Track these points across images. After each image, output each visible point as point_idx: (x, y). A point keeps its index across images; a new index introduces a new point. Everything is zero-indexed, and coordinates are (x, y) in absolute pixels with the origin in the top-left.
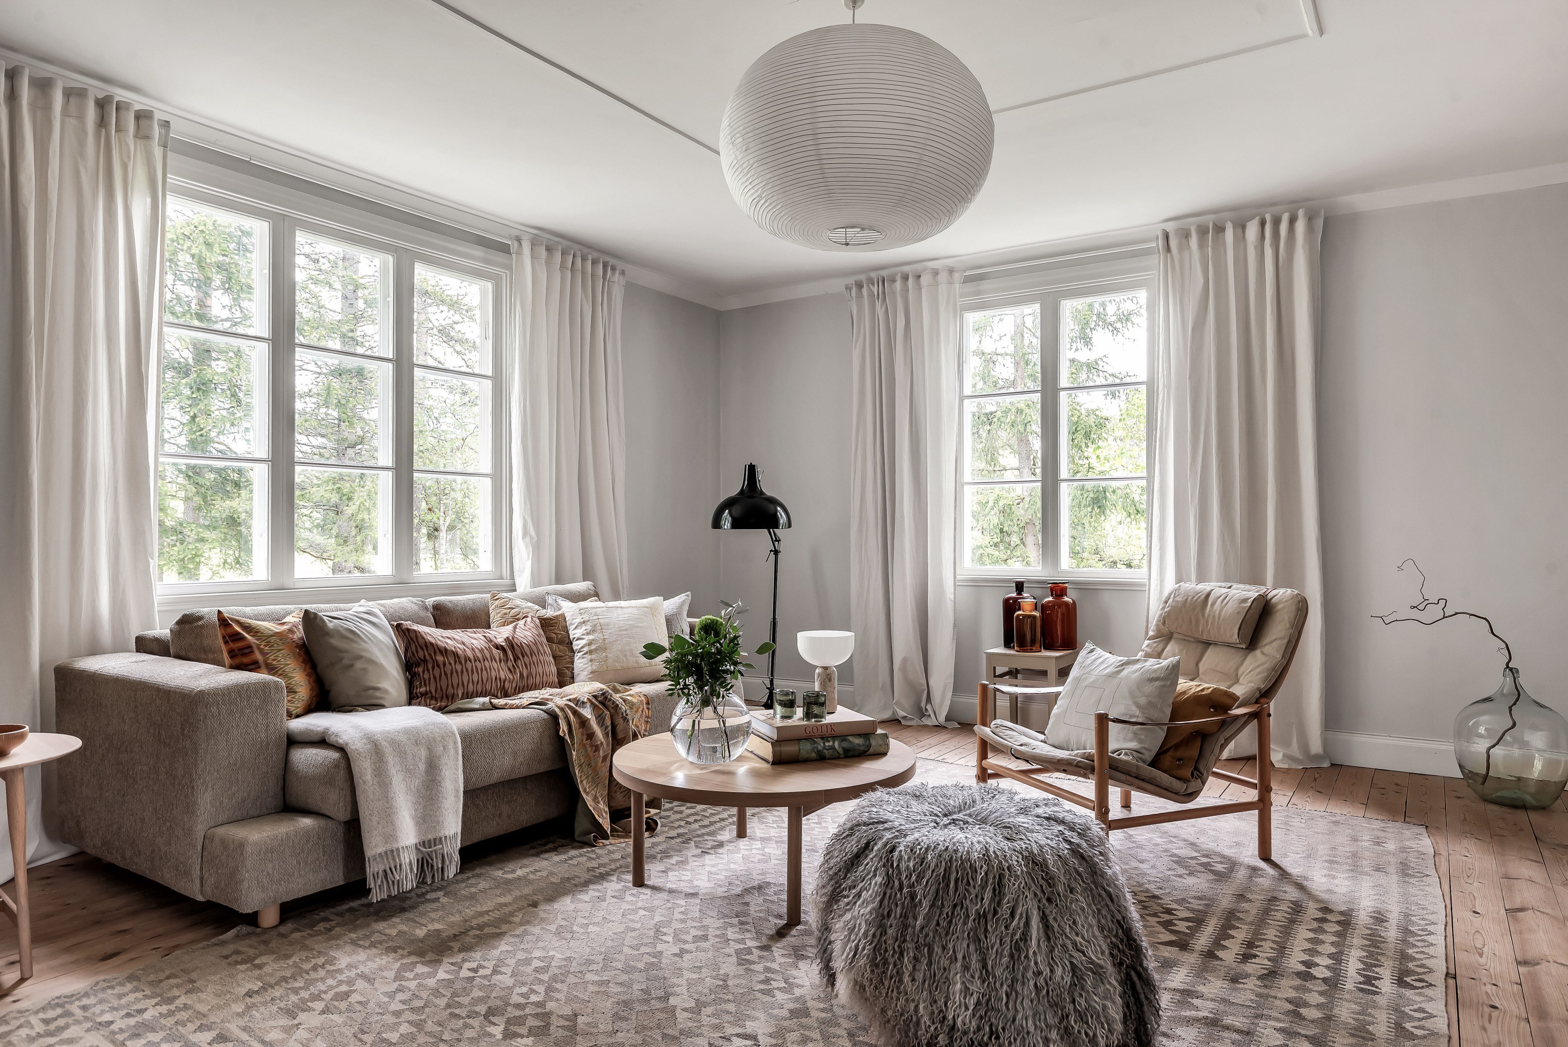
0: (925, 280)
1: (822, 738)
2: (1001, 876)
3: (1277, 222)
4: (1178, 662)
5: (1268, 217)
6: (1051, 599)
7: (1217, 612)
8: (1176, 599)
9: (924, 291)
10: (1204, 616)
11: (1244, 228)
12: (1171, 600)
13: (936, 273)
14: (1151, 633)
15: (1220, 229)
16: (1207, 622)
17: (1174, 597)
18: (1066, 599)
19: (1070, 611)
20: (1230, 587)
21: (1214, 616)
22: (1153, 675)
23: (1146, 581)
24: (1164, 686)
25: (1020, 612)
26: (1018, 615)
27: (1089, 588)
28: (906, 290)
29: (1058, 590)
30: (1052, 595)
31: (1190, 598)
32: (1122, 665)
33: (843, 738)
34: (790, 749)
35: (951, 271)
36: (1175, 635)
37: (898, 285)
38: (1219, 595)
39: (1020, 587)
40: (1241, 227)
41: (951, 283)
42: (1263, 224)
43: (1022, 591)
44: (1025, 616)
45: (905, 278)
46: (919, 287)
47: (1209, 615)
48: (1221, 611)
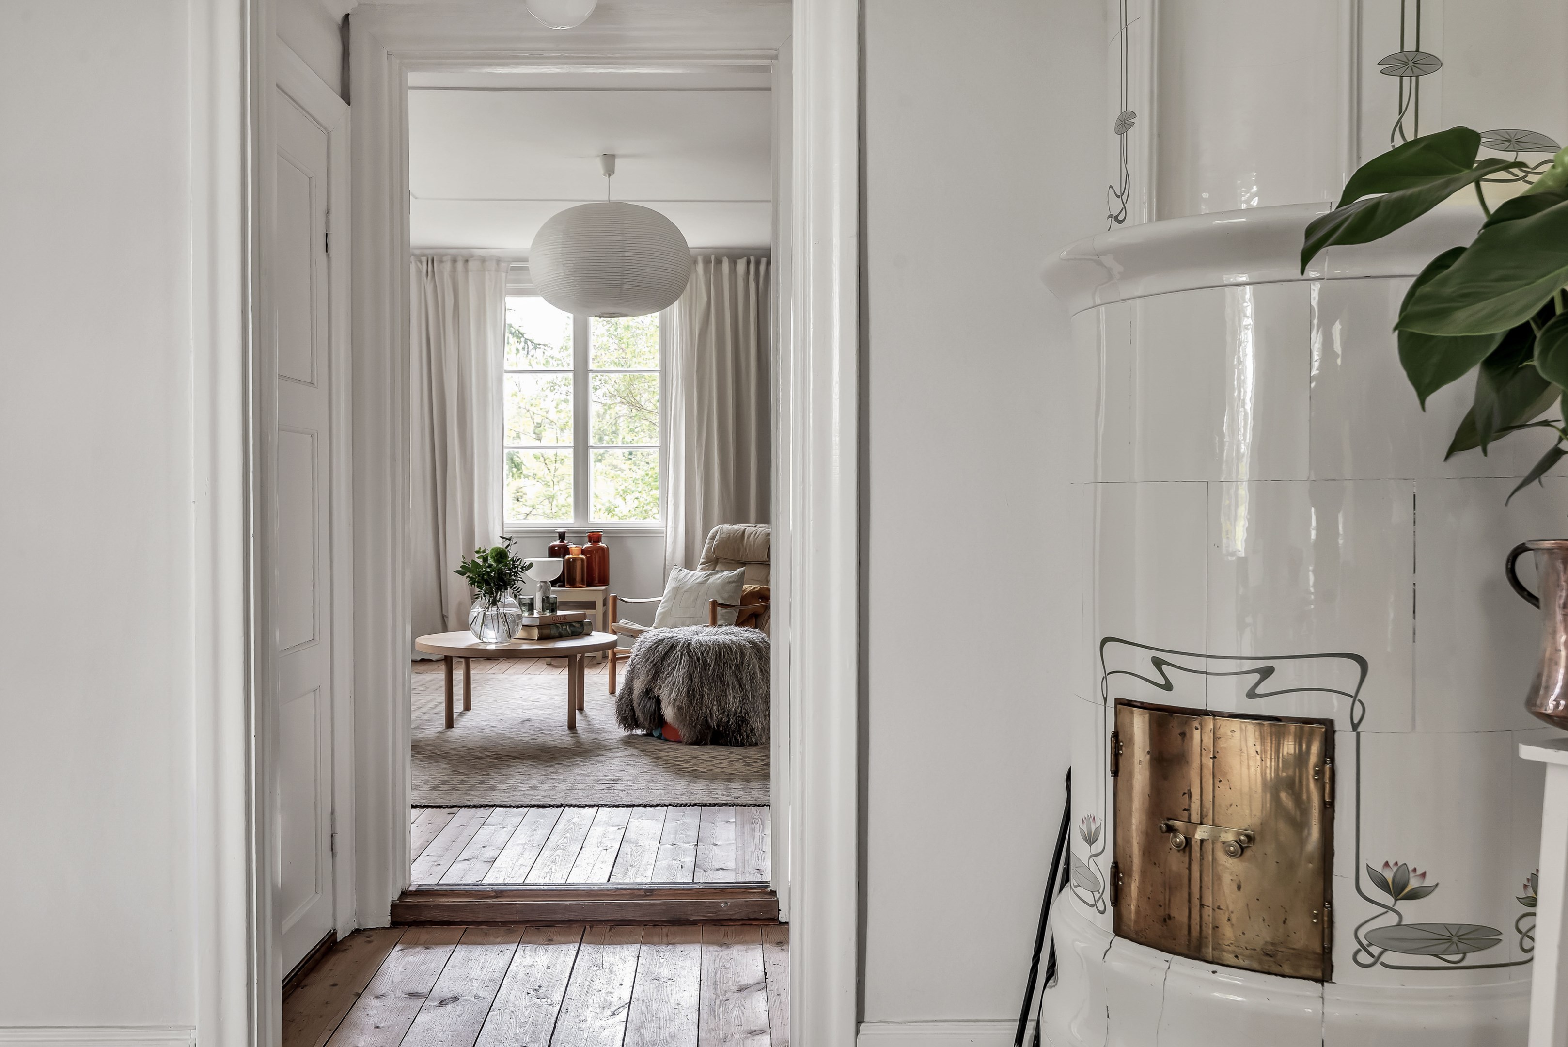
0: (472, 265)
1: (560, 624)
2: (742, 650)
3: (758, 263)
4: (744, 570)
5: (752, 259)
6: (589, 545)
7: (752, 543)
8: (722, 536)
9: (470, 274)
10: (743, 546)
11: (735, 263)
12: (717, 537)
13: (483, 260)
14: (702, 561)
15: (719, 262)
16: (746, 549)
17: (720, 535)
18: (601, 544)
19: (604, 554)
20: (755, 527)
21: (750, 545)
22: (730, 580)
23: (665, 529)
24: (737, 586)
25: (570, 556)
26: (570, 559)
27: (619, 536)
28: (454, 270)
29: (595, 538)
30: (590, 542)
31: (732, 535)
32: (708, 576)
33: (570, 624)
34: (546, 631)
35: (498, 261)
36: (720, 560)
37: (447, 267)
38: (751, 531)
39: (562, 536)
40: (733, 262)
41: (497, 271)
42: (748, 263)
43: (564, 539)
44: (575, 559)
45: (454, 261)
46: (466, 271)
47: (747, 545)
48: (754, 544)
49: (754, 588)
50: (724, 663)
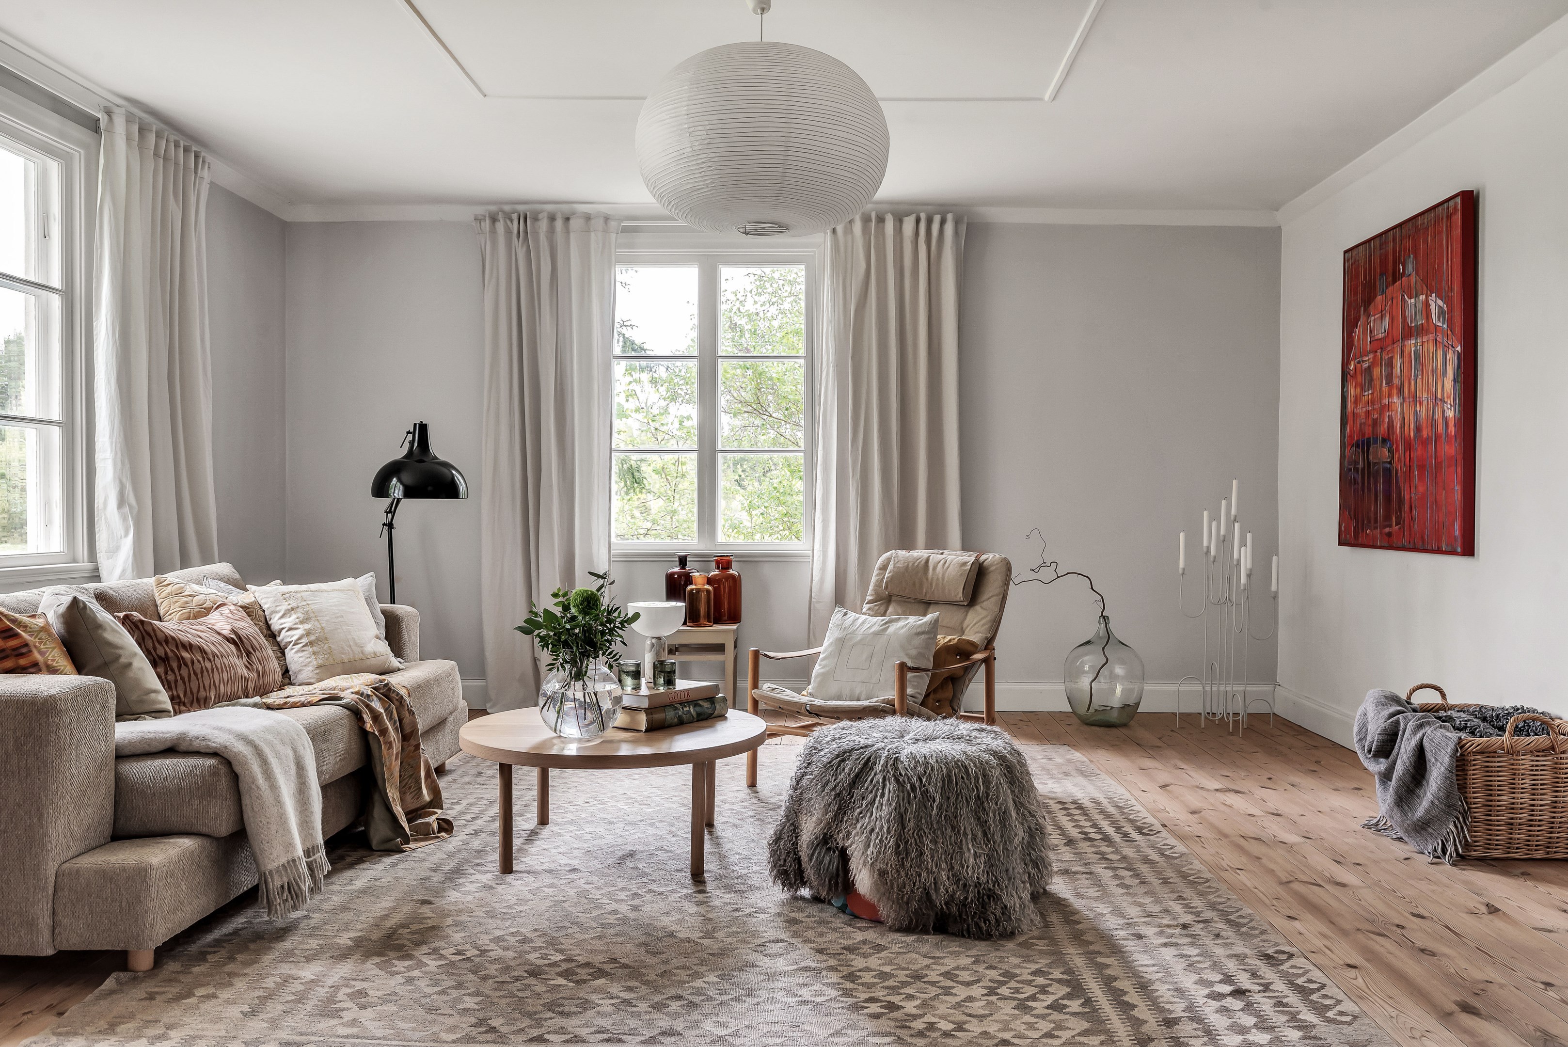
0: (574, 223)
1: (681, 704)
2: (984, 769)
3: (929, 222)
4: (938, 617)
5: (923, 216)
6: (717, 572)
7: (940, 576)
8: (898, 565)
9: (572, 235)
10: (927, 579)
11: (901, 221)
12: (890, 567)
13: (588, 218)
14: (869, 598)
15: (881, 220)
16: (931, 584)
17: (895, 564)
18: (731, 572)
19: (735, 583)
20: (942, 554)
21: (938, 579)
22: (919, 630)
23: (810, 552)
24: (929, 638)
25: (693, 587)
26: (692, 590)
27: (751, 560)
28: (552, 230)
29: (724, 563)
30: (718, 568)
31: (911, 564)
32: (886, 623)
33: (695, 703)
34: (658, 716)
35: (607, 219)
36: (894, 598)
37: (543, 225)
38: (938, 560)
39: (683, 561)
40: (899, 222)
41: (606, 231)
42: (918, 221)
43: (686, 565)
44: (698, 591)
45: (552, 218)
46: (567, 231)
47: (932, 578)
48: (944, 574)
49: (950, 641)
50: (957, 795)
